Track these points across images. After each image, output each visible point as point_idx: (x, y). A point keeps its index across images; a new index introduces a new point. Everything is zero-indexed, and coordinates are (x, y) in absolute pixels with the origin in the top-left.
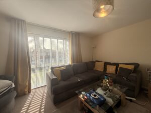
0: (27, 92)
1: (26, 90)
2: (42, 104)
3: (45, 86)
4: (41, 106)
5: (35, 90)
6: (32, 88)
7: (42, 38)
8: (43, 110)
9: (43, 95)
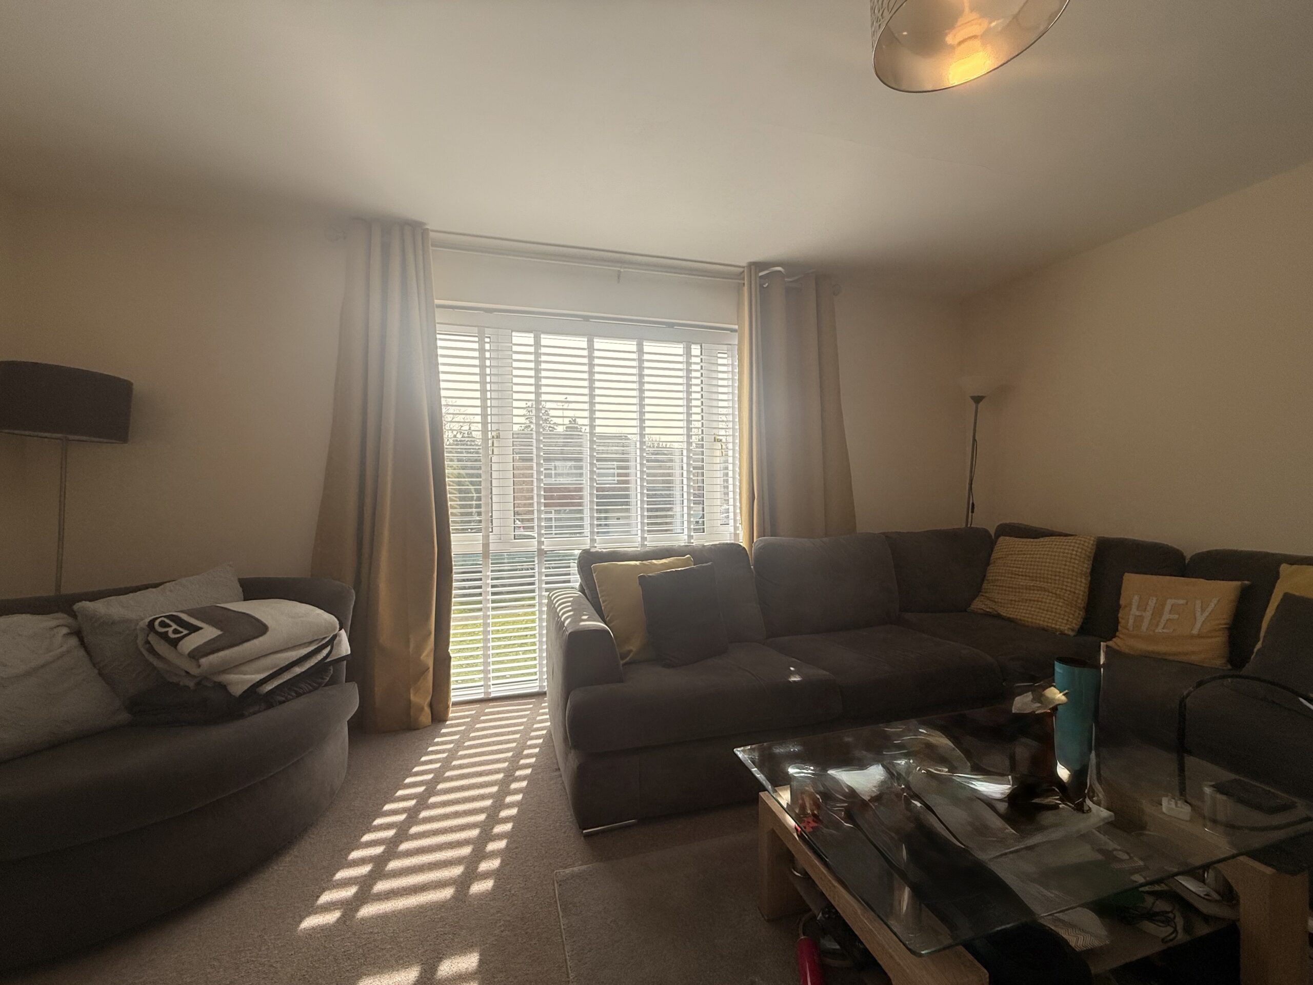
0: (426, 717)
1: (421, 698)
2: (499, 803)
3: (541, 695)
4: (493, 818)
5: (471, 711)
6: (455, 696)
7: (529, 339)
8: (502, 844)
9: (519, 755)
